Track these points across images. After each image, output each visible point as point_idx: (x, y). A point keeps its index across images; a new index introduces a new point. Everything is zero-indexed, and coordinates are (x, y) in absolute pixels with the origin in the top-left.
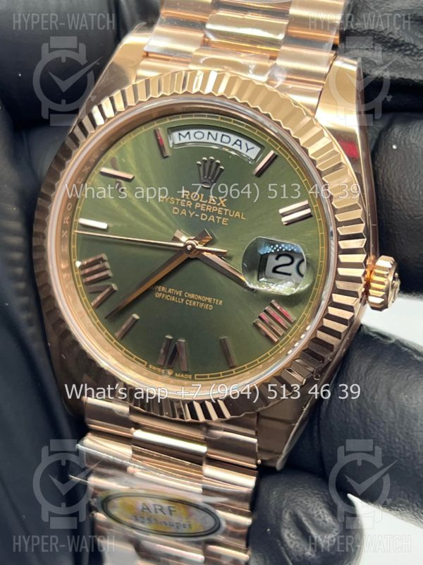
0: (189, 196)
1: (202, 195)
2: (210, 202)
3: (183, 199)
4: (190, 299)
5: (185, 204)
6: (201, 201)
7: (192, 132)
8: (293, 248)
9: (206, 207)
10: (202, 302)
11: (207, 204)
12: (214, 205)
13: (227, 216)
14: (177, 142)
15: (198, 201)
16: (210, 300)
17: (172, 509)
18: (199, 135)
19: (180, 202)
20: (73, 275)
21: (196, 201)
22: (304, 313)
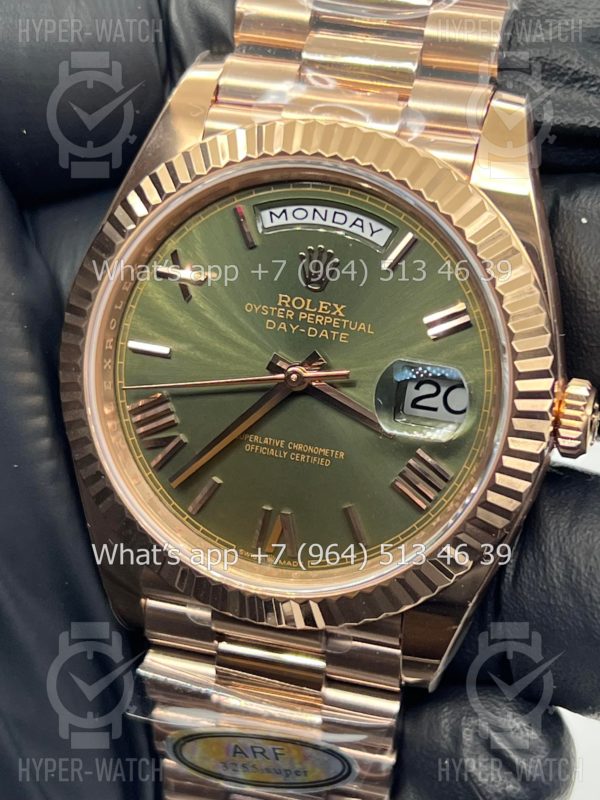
0: (290, 303)
1: (309, 301)
2: (320, 311)
3: (279, 307)
5: (285, 314)
6: (307, 309)
7: (290, 209)
8: (443, 372)
9: (315, 318)
11: (316, 313)
12: (327, 315)
13: (347, 330)
14: (268, 224)
15: (303, 310)
16: (325, 452)
17: (277, 751)
18: (300, 214)
19: (276, 312)
20: (121, 423)
21: (300, 310)
22: (465, 466)
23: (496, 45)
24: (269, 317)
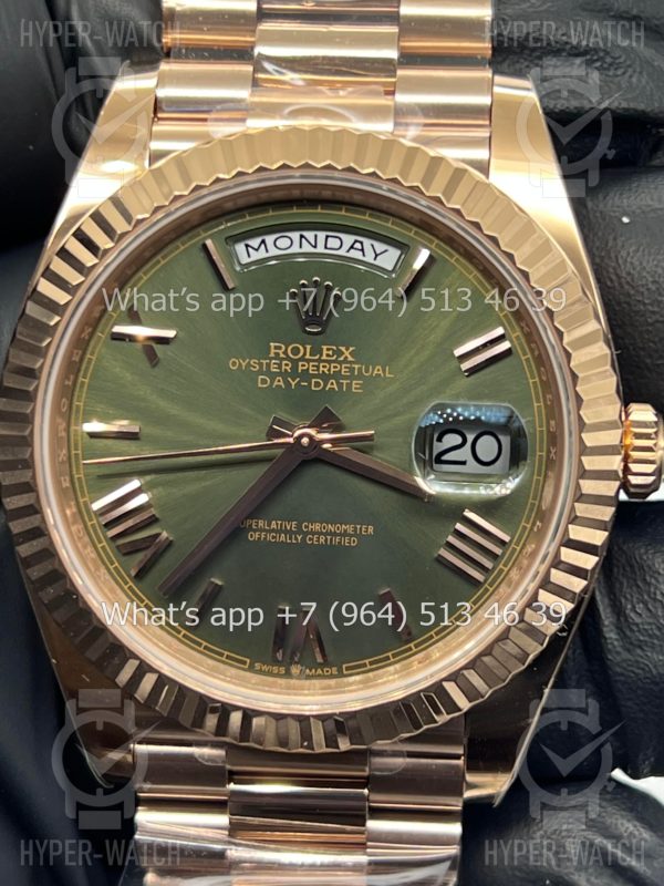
0: (285, 353)
1: (308, 347)
2: (324, 357)
3: (271, 359)
4: (313, 533)
5: (280, 367)
6: (308, 356)
7: (270, 239)
8: (478, 414)
9: (318, 367)
10: (335, 534)
11: (320, 361)
12: (334, 361)
13: (360, 376)
14: (245, 260)
15: (302, 359)
16: (350, 528)
18: (284, 243)
19: (268, 365)
20: (86, 527)
21: (300, 360)
22: (523, 524)
23: (489, 19)
24: (260, 372)
